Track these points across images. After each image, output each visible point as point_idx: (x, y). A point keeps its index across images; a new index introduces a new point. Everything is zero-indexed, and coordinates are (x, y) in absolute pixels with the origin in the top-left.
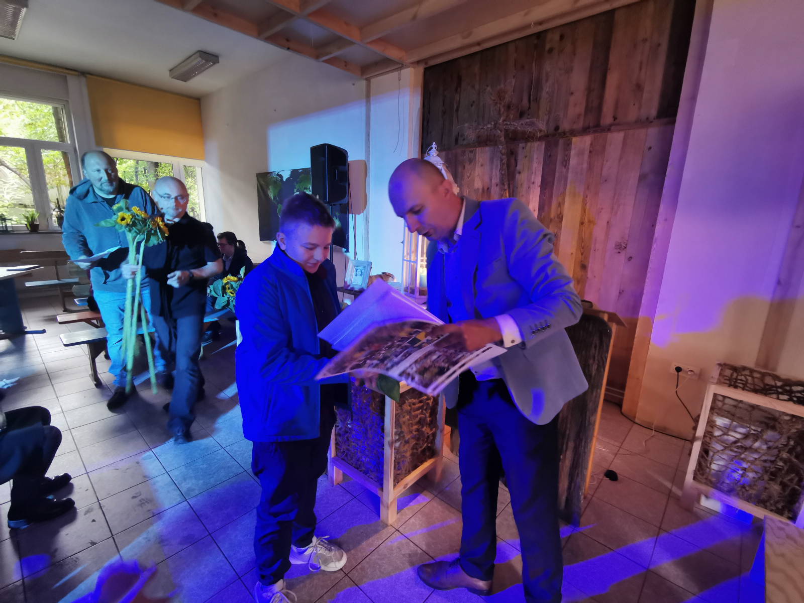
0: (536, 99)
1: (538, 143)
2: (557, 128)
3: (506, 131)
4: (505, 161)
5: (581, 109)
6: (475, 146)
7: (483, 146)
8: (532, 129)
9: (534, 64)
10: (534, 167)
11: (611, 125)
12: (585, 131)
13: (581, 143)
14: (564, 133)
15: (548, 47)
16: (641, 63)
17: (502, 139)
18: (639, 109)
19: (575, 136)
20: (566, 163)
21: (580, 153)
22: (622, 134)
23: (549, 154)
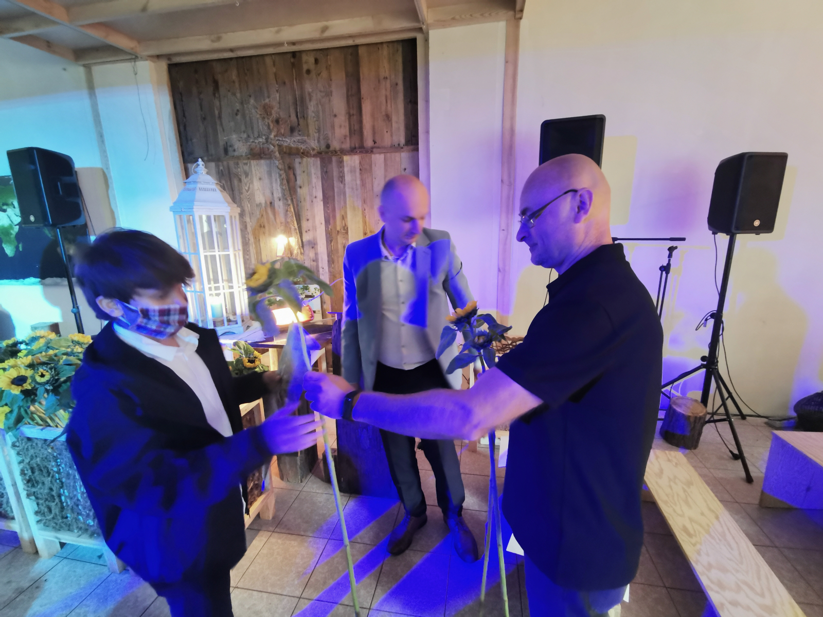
0: (304, 117)
1: (313, 159)
2: (328, 146)
3: (279, 146)
4: (284, 176)
5: (345, 131)
6: (248, 158)
7: (257, 159)
8: (305, 147)
9: (295, 81)
10: (314, 183)
11: (372, 148)
12: (353, 151)
13: (351, 161)
14: (336, 152)
15: (305, 67)
16: (386, 97)
17: (277, 154)
18: (392, 136)
19: (345, 155)
20: (342, 178)
21: (352, 171)
22: (382, 156)
23: (325, 171)
